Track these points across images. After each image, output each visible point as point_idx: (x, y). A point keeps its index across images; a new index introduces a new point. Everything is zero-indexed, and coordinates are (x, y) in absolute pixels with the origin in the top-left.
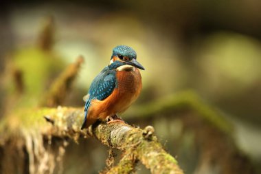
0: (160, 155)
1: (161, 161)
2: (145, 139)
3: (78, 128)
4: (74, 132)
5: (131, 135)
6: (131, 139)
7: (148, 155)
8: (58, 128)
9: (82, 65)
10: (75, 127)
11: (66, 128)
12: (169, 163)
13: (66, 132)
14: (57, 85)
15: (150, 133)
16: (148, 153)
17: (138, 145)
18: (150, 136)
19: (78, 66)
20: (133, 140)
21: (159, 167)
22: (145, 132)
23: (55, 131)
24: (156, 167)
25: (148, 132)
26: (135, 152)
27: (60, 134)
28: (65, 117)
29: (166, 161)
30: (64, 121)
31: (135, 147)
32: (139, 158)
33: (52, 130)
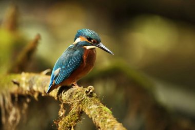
0: (99, 108)
1: (100, 112)
2: (88, 96)
3: (37, 89)
4: (34, 91)
5: (76, 93)
6: (77, 96)
7: (90, 108)
8: (22, 89)
9: (39, 41)
10: (35, 88)
11: (28, 89)
12: (106, 113)
13: (29, 92)
14: (21, 56)
15: (91, 91)
16: (90, 106)
17: (82, 100)
18: (91, 93)
19: (36, 42)
20: (79, 96)
21: (98, 116)
22: (88, 90)
23: (20, 91)
24: (96, 116)
26: (80, 105)
27: (24, 93)
28: (27, 81)
29: (104, 111)
30: (26, 83)
31: (80, 102)
32: (83, 110)
33: (18, 90)
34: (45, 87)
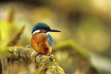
0: (56, 67)
1: (57, 70)
2: (50, 60)
3: (23, 55)
5: (44, 59)
6: (44, 60)
7: (51, 67)
8: (14, 55)
9: (25, 28)
10: (21, 55)
11: (17, 55)
12: (60, 71)
13: (18, 57)
14: (14, 37)
17: (47, 63)
18: (52, 59)
19: (23, 29)
21: (56, 72)
22: (50, 57)
23: (13, 57)
24: (55, 72)
25: (51, 57)
26: (46, 66)
27: (15, 58)
28: (17, 51)
32: (47, 68)
34: (27, 54)
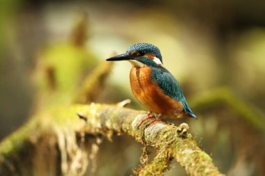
0: (194, 153)
1: (196, 159)
2: (180, 137)
3: (112, 125)
4: (108, 129)
5: (165, 132)
6: (165, 136)
7: (183, 152)
8: (91, 125)
10: (108, 124)
11: (99, 125)
12: (204, 160)
13: (100, 129)
14: (90, 82)
15: (184, 130)
17: (172, 143)
18: (185, 133)
20: (167, 137)
21: (193, 165)
22: (180, 129)
23: (87, 129)
24: (191, 164)
25: (182, 129)
26: (170, 150)
27: (93, 131)
28: (98, 115)
29: (201, 159)
30: (97, 118)
31: (169, 144)
32: (174, 156)
33: (85, 127)
34: (122, 123)
